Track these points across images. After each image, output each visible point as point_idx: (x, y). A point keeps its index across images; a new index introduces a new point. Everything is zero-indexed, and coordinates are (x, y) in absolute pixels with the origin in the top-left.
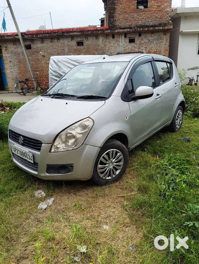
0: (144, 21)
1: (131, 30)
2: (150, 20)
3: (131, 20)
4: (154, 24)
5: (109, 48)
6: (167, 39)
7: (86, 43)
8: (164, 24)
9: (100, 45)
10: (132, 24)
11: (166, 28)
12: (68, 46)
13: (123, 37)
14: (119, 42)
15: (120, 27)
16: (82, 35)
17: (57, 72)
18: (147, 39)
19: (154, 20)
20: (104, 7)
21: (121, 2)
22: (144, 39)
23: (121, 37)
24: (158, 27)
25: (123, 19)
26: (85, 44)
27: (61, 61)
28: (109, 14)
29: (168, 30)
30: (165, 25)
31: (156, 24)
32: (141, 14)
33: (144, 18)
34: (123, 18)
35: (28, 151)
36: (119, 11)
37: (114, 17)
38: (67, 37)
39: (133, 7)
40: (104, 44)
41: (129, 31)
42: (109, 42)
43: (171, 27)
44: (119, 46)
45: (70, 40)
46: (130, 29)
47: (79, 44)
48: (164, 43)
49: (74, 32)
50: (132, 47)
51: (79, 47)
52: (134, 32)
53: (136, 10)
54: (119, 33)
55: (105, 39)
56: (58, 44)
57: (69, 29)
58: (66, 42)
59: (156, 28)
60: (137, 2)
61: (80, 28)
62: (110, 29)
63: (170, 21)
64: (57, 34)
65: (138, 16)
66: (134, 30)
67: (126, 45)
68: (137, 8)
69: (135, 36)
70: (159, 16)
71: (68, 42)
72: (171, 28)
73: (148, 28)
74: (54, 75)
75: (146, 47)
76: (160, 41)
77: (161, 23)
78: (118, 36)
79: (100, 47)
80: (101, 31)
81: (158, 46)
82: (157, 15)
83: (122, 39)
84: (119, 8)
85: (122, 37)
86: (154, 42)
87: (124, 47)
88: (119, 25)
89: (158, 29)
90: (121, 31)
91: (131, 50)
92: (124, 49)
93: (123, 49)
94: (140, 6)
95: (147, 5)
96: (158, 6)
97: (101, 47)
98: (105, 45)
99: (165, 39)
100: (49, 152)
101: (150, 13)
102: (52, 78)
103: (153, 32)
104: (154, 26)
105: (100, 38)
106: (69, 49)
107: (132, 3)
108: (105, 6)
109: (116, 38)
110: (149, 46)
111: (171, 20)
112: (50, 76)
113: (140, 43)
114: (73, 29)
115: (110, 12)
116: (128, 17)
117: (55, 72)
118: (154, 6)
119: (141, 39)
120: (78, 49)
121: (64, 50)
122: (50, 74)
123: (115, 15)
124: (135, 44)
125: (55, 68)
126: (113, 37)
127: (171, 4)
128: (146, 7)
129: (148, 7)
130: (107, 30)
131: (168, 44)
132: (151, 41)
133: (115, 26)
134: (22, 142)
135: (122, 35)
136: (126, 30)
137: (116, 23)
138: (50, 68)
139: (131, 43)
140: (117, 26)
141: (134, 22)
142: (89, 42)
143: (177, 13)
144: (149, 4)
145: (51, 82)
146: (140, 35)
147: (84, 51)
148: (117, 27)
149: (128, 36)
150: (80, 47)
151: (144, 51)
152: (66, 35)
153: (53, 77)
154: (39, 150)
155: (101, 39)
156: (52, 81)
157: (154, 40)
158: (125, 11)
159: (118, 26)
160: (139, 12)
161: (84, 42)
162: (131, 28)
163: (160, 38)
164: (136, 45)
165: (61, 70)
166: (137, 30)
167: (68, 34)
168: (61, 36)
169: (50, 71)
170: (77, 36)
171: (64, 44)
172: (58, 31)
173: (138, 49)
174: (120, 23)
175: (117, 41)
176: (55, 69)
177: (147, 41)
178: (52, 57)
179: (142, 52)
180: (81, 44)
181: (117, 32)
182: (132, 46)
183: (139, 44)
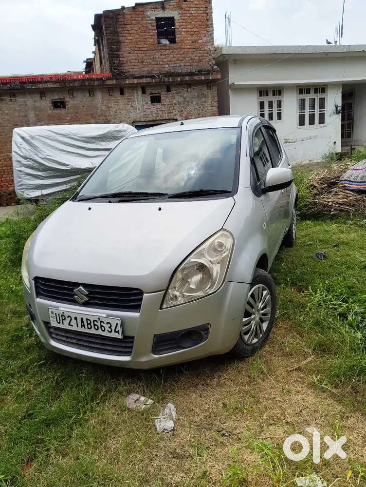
0: (172, 65)
1: (154, 81)
2: (182, 64)
3: (150, 64)
4: (189, 71)
5: (116, 112)
6: (214, 97)
7: (70, 102)
8: (205, 71)
9: (99, 106)
10: (152, 70)
11: (211, 78)
12: (35, 108)
13: (140, 93)
14: (134, 101)
15: (133, 75)
16: (63, 87)
17: (31, 159)
18: (181, 96)
19: (188, 64)
20: (95, 38)
21: (130, 32)
22: (176, 97)
23: (135, 93)
24: (197, 76)
25: (135, 61)
26: (69, 106)
27: (37, 137)
28: (109, 51)
29: (214, 81)
30: (208, 73)
31: (193, 71)
32: (166, 53)
33: (173, 59)
34: (136, 59)
35: (105, 315)
36: (127, 47)
37: (119, 56)
38: (31, 92)
39: (152, 40)
40: (106, 105)
41: (149, 83)
42: (116, 102)
43: (219, 76)
44: (133, 109)
45: (38, 98)
46: (151, 79)
47: (57, 105)
48: (209, 103)
49: (46, 82)
50: (157, 111)
51: (57, 111)
52: (158, 85)
53: (157, 45)
54: (132, 85)
55: (108, 96)
56: (13, 106)
57: (36, 77)
58: (30, 102)
59: (195, 78)
60: (157, 33)
61: (56, 76)
62: (116, 79)
63: (216, 67)
64: (9, 86)
65: (161, 57)
66: (157, 80)
67: (146, 107)
68: (159, 43)
69: (160, 91)
70: (196, 58)
71: (35, 101)
72: (218, 78)
73: (182, 77)
74: (25, 164)
75: (182, 111)
76: (203, 100)
77: (201, 69)
78: (130, 90)
79: (99, 111)
80: (100, 82)
81: (200, 109)
82: (193, 56)
83: (137, 96)
84: (128, 41)
85: (137, 93)
86: (194, 103)
87: (144, 111)
88: (131, 70)
89: (198, 79)
90: (135, 81)
91: (156, 115)
92: (144, 115)
93: (142, 114)
94: (164, 40)
95: (175, 39)
96: (194, 42)
97: (102, 110)
98: (108, 107)
99: (210, 95)
100: (161, 308)
101: (181, 52)
102: (20, 171)
103: (189, 85)
104: (191, 74)
105: (97, 94)
106: (38, 115)
107: (149, 34)
108: (95, 36)
109: (127, 95)
110: (186, 108)
111: (216, 64)
112: (16, 167)
113: (170, 103)
114: (42, 77)
115: (112, 48)
116: (145, 58)
117: (25, 158)
118: (187, 42)
119: (171, 97)
120: (56, 114)
121: (26, 116)
122: (15, 164)
123: (121, 53)
124: (162, 105)
125: (27, 151)
126: (122, 93)
127: (213, 39)
128: (173, 41)
129: (177, 41)
130: (109, 79)
131: (215, 104)
132: (187, 99)
133: (123, 73)
134: (86, 299)
135: (136, 90)
136: (144, 80)
137: (126, 68)
138: (16, 152)
139: (155, 104)
140: (126, 72)
141: (155, 66)
142: (75, 101)
143: (222, 54)
144: (177, 36)
145: (20, 180)
146: (168, 90)
147: (68, 118)
148: (127, 74)
149: (148, 91)
150: (60, 112)
151: (178, 117)
152: (30, 87)
153: (22, 169)
154: (136, 308)
155: (99, 96)
156: (20, 178)
157: (193, 98)
158: (137, 46)
159: (129, 73)
160: (162, 50)
161: (67, 102)
162: (153, 77)
163: (202, 94)
164: (165, 107)
165: (39, 154)
166: (164, 80)
167: (33, 86)
168: (17, 89)
169: (15, 157)
170: (53, 90)
171: (26, 105)
172: (10, 80)
173: (168, 113)
174: (132, 68)
175: (129, 100)
176: (25, 153)
177: (181, 100)
178: (16, 130)
179: (175, 118)
180: (61, 104)
181: (128, 84)
182: (157, 108)
183: (168, 105)
